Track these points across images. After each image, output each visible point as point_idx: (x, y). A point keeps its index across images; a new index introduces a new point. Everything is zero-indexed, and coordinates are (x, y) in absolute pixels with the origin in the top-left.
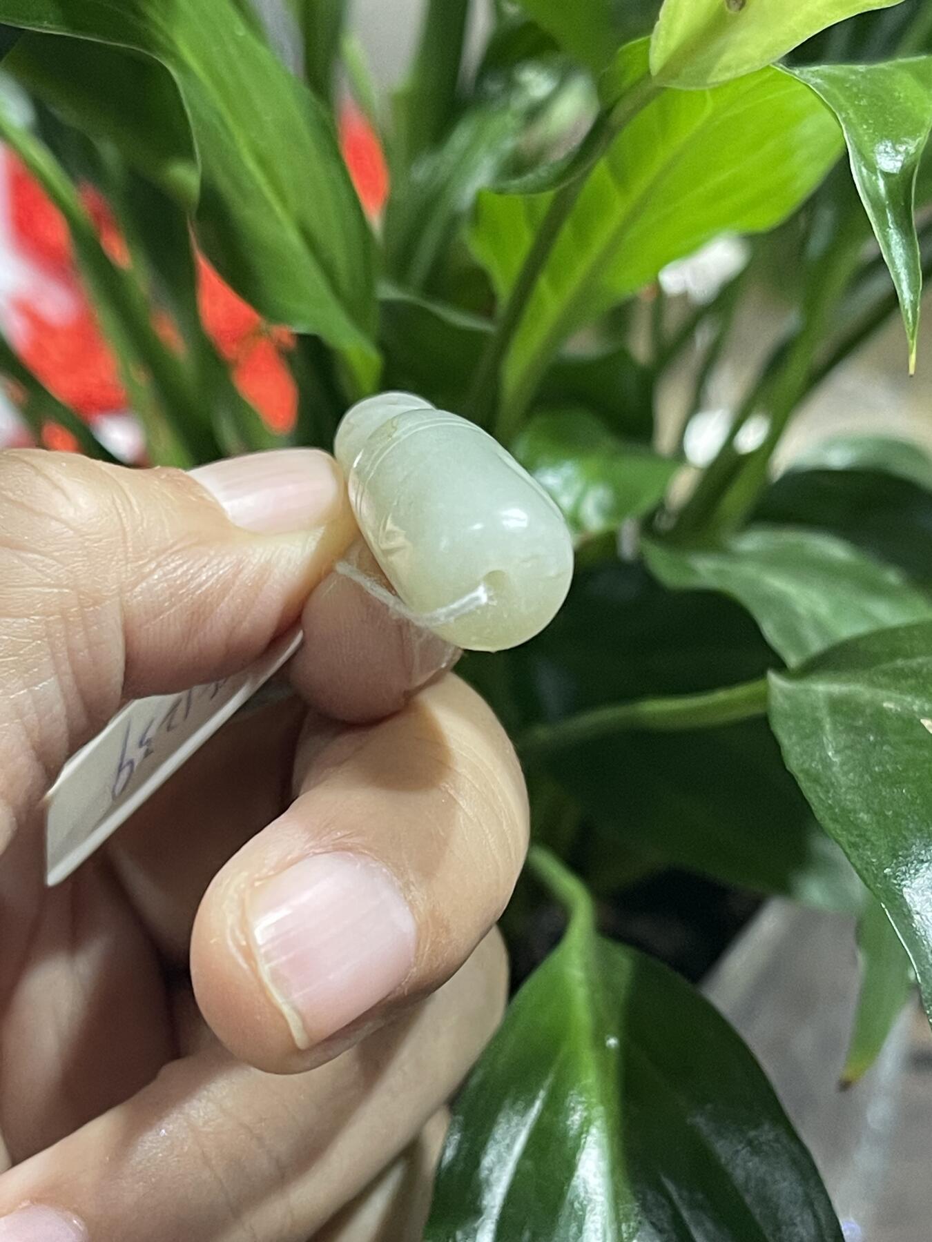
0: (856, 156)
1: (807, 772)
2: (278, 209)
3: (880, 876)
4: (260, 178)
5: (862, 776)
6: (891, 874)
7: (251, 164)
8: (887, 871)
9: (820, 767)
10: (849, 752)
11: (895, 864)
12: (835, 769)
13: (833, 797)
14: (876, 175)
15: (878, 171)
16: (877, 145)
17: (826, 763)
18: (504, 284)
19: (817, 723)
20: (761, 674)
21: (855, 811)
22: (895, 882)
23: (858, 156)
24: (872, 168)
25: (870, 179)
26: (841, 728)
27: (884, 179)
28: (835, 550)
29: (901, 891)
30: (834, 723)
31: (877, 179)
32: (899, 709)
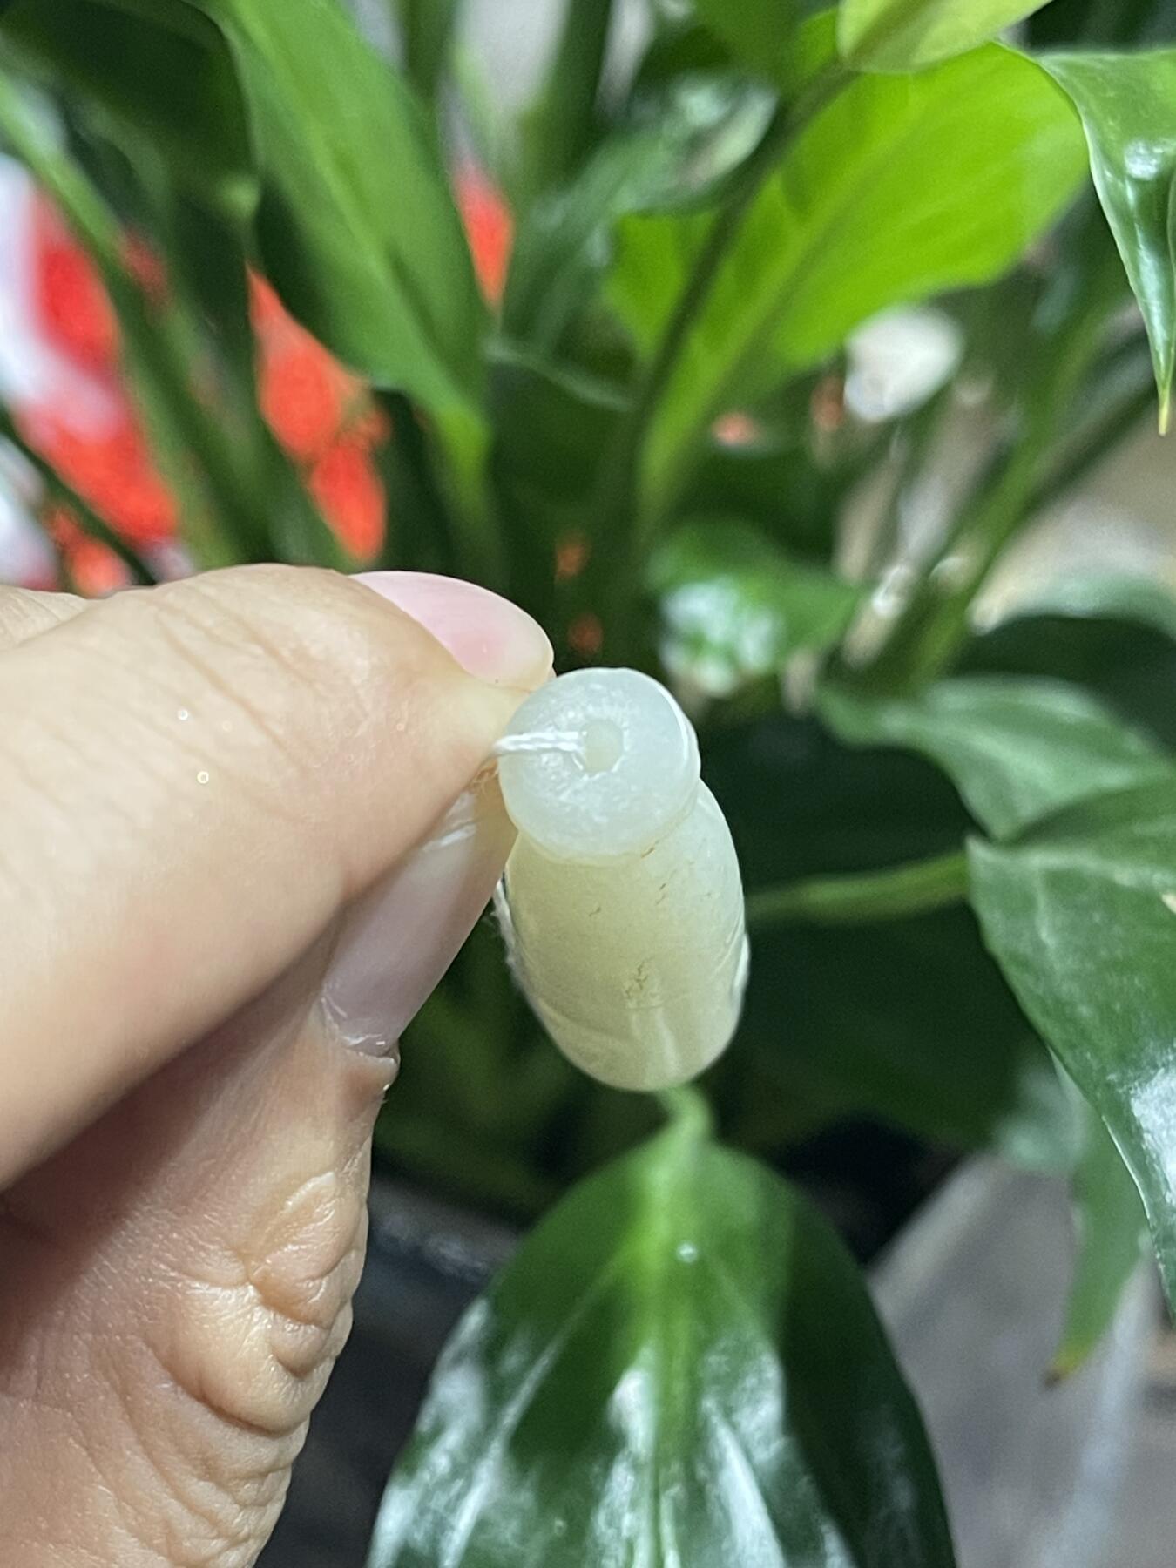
0: (1099, 157)
3: (1102, 1083)
5: (1083, 962)
6: (1116, 1080)
8: (1111, 1077)
9: (1029, 948)
10: (1068, 935)
11: (1122, 1069)
12: (1049, 953)
13: (1045, 985)
14: (1124, 181)
15: (1126, 177)
16: (1127, 146)
17: (1039, 946)
19: (1029, 901)
20: (958, 845)
21: (1073, 1005)
22: (1121, 1090)
24: (1119, 171)
25: (1116, 185)
26: (1059, 908)
27: (1133, 187)
29: (1128, 1102)
30: (1052, 902)
31: (1125, 186)
32: (1134, 883)
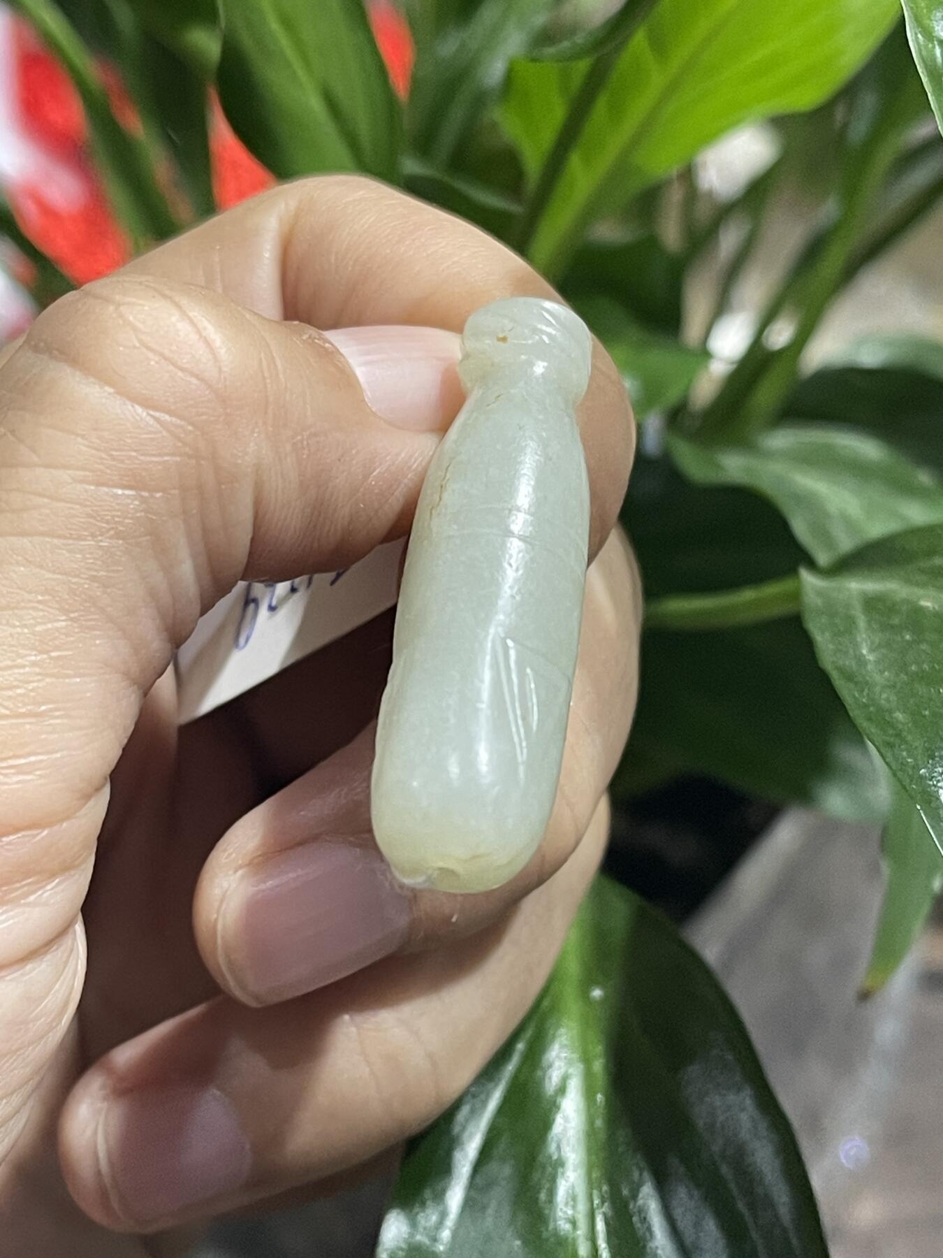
0: (912, 22)
1: (841, 670)
2: (301, 73)
3: (915, 777)
4: (284, 41)
5: (897, 675)
6: (927, 774)
7: (274, 25)
8: (922, 771)
9: (853, 663)
10: (884, 651)
11: (932, 765)
12: (869, 667)
13: (868, 695)
14: (933, 43)
15: (935, 39)
16: (934, 12)
17: (861, 661)
18: (533, 161)
19: (851, 622)
20: (792, 571)
21: (890, 712)
22: (931, 783)
23: (915, 22)
24: (929, 34)
25: (926, 46)
26: (874, 626)
27: (940, 48)
28: (867, 448)
29: (938, 791)
30: (869, 622)
31: (934, 47)
32: (937, 607)
